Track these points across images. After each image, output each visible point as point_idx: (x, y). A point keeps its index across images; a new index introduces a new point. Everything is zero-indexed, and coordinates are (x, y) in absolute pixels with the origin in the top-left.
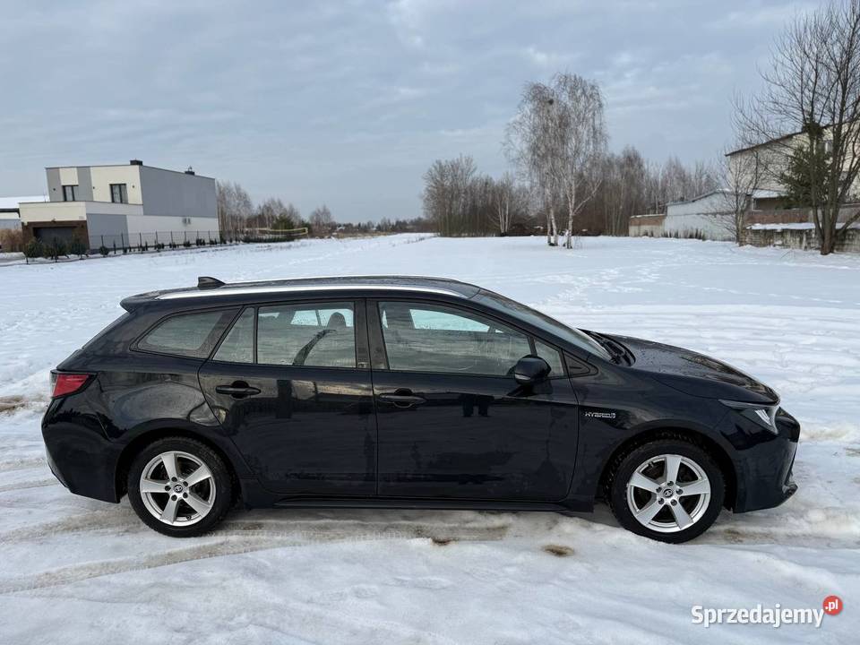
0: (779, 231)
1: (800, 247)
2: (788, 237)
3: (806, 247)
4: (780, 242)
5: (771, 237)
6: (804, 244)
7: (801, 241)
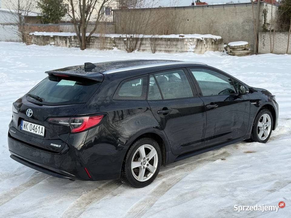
0: (52, 36)
1: (66, 46)
2: (58, 40)
3: (69, 46)
4: (53, 43)
5: (48, 40)
6: (68, 44)
7: (66, 42)
